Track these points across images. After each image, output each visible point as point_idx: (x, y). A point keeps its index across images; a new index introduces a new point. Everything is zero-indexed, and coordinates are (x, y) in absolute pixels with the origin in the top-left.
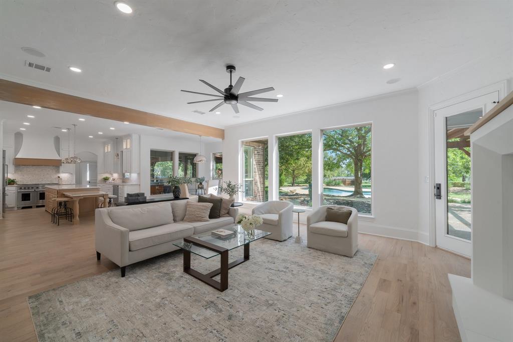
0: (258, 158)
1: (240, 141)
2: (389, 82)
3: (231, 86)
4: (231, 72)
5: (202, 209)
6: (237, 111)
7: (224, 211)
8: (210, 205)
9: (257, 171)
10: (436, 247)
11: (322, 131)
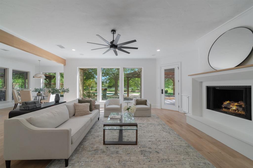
0: (81, 78)
1: (78, 67)
2: (152, 55)
3: (113, 40)
4: (113, 33)
5: (87, 107)
6: (116, 54)
7: (93, 106)
8: (89, 104)
9: (80, 84)
10: (162, 109)
11: (124, 68)
